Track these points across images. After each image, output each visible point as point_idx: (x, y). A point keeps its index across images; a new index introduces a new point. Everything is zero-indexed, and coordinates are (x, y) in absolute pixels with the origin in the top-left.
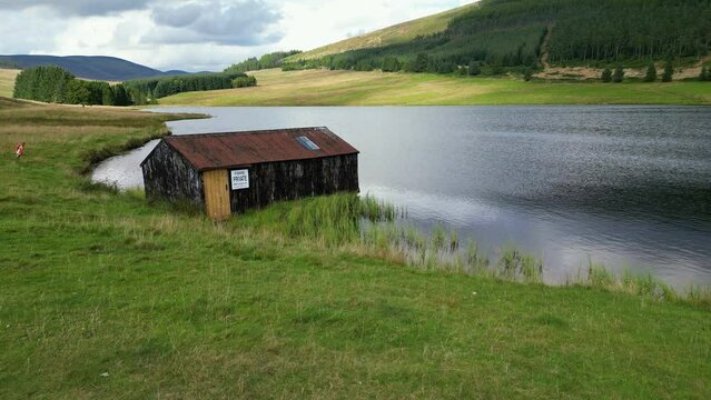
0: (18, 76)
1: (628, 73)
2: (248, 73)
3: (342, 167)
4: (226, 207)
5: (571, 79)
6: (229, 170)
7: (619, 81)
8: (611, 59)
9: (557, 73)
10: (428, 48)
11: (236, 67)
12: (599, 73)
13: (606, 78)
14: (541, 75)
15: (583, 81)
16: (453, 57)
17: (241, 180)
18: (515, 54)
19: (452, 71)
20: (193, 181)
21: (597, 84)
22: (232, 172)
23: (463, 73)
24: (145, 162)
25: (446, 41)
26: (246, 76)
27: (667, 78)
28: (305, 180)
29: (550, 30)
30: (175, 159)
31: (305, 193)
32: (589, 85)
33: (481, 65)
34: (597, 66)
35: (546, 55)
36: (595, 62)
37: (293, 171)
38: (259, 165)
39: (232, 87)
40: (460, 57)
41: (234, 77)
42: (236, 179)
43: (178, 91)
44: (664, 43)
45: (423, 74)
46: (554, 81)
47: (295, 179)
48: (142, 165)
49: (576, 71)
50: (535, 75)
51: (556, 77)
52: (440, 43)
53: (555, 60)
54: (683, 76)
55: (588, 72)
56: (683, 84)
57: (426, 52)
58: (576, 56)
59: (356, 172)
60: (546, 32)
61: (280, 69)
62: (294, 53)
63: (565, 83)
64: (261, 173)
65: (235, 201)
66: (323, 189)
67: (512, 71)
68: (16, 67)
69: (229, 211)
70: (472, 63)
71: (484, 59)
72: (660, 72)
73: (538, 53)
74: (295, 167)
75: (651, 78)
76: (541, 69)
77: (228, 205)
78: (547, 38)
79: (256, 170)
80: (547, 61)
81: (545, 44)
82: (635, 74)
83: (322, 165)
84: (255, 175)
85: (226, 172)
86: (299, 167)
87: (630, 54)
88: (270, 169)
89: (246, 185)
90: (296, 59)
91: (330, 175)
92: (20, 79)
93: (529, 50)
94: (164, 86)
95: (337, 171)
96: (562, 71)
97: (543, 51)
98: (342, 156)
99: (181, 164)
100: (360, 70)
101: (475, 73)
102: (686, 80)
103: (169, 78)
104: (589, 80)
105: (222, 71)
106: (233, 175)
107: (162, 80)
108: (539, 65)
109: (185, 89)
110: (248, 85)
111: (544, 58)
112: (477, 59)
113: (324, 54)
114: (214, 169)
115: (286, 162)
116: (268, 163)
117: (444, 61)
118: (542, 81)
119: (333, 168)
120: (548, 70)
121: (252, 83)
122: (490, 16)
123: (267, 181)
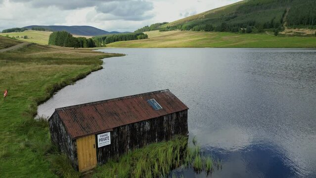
0: (51, 34)
2: (145, 33)
3: (177, 119)
4: (94, 159)
5: (299, 35)
6: (97, 134)
9: (291, 32)
10: (227, 20)
11: (139, 30)
12: (314, 32)
14: (283, 33)
15: (305, 36)
16: (239, 24)
17: (105, 140)
18: (270, 23)
19: (238, 31)
21: (312, 37)
22: (99, 136)
23: (244, 32)
25: (235, 17)
26: (143, 34)
28: (152, 131)
29: (288, 10)
30: (61, 125)
31: (151, 140)
33: (253, 28)
34: (312, 28)
35: (286, 23)
36: (311, 26)
38: (118, 128)
39: (137, 39)
40: (242, 24)
41: (138, 35)
42: (101, 140)
43: (115, 41)
45: (224, 33)
46: (290, 35)
47: (144, 132)
49: (301, 30)
50: (280, 33)
51: (291, 34)
52: (233, 18)
53: (290, 25)
55: (307, 31)
57: (225, 22)
58: (301, 23)
59: (186, 121)
60: (285, 12)
61: (158, 31)
62: (165, 23)
63: (295, 37)
64: (120, 132)
65: (100, 154)
66: (164, 136)
67: (268, 31)
69: (95, 162)
70: (248, 26)
71: (254, 25)
73: (282, 22)
74: (144, 124)
76: (284, 29)
77: (95, 158)
78: (287, 14)
80: (286, 26)
81: (285, 18)
83: (163, 120)
84: (115, 134)
85: (94, 136)
86: (147, 124)
88: (127, 129)
89: (108, 142)
90: (165, 26)
91: (169, 125)
93: (277, 20)
94: (109, 39)
95: (173, 123)
96: (294, 30)
97: (284, 21)
98: (177, 113)
99: (64, 130)
100: (194, 31)
101: (249, 32)
103: (111, 35)
104: (308, 36)
105: (133, 32)
106: (98, 138)
107: (108, 36)
108: (282, 28)
109: (117, 40)
110: (144, 38)
111: (284, 25)
112: (250, 25)
113: (178, 24)
114: (85, 136)
115: (138, 122)
116: (125, 126)
117: (234, 26)
118: (284, 35)
119: (171, 121)
120: (287, 30)
121: (146, 37)
122: (258, 5)
123: (124, 136)
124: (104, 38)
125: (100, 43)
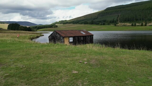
0: (8, 25)
1: (137, 24)
2: (56, 25)
5: (125, 25)
6: (69, 37)
7: (135, 26)
8: (133, 21)
9: (122, 24)
10: (94, 19)
12: (131, 24)
13: (132, 25)
14: (118, 25)
15: (127, 26)
16: (99, 21)
17: (71, 40)
18: (112, 20)
19: (99, 24)
20: (62, 40)
22: (70, 38)
23: (101, 24)
24: (50, 36)
27: (146, 25)
28: (83, 41)
30: (57, 35)
32: (129, 27)
34: (130, 23)
36: (129, 22)
37: (81, 38)
39: (52, 28)
41: (53, 25)
44: (144, 18)
46: (121, 26)
47: (81, 40)
48: (49, 37)
51: (121, 25)
52: (96, 18)
53: (121, 22)
54: (149, 25)
55: (128, 24)
56: (149, 26)
58: (125, 21)
59: (93, 39)
60: (118, 16)
61: (62, 24)
63: (123, 26)
67: (112, 24)
68: (8, 24)
70: (103, 22)
71: (106, 21)
72: (144, 24)
75: (142, 25)
76: (118, 24)
78: (119, 17)
79: (74, 37)
80: (119, 22)
82: (138, 24)
84: (74, 39)
87: (137, 20)
88: (77, 38)
90: (66, 22)
92: (9, 26)
93: (115, 19)
95: (89, 39)
96: (123, 24)
97: (118, 20)
98: (90, 36)
99: (59, 36)
100: (79, 24)
101: (104, 24)
102: (150, 26)
103: (39, 26)
108: (118, 23)
109: (43, 28)
110: (56, 27)
111: (118, 21)
112: (104, 21)
113: (72, 21)
114: (66, 37)
116: (76, 36)
117: (97, 22)
118: (118, 26)
122: (107, 13)
123: (76, 40)
124: (36, 27)
125: (34, 29)
